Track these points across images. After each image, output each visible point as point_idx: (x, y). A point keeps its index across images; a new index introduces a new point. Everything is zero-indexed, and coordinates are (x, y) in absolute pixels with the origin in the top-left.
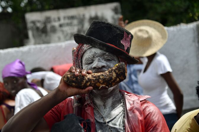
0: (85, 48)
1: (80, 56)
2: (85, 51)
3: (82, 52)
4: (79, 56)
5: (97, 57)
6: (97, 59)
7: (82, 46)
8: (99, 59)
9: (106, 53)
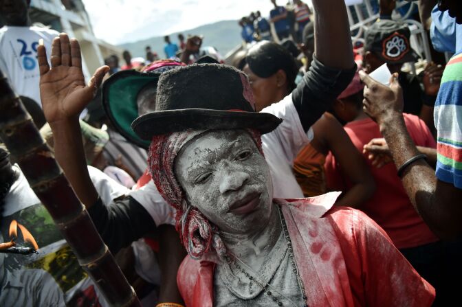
0: (175, 146)
1: (168, 167)
2: (180, 153)
3: (172, 157)
4: (165, 166)
5: (219, 160)
6: (221, 165)
7: (163, 143)
8: (226, 165)
9: (234, 144)
